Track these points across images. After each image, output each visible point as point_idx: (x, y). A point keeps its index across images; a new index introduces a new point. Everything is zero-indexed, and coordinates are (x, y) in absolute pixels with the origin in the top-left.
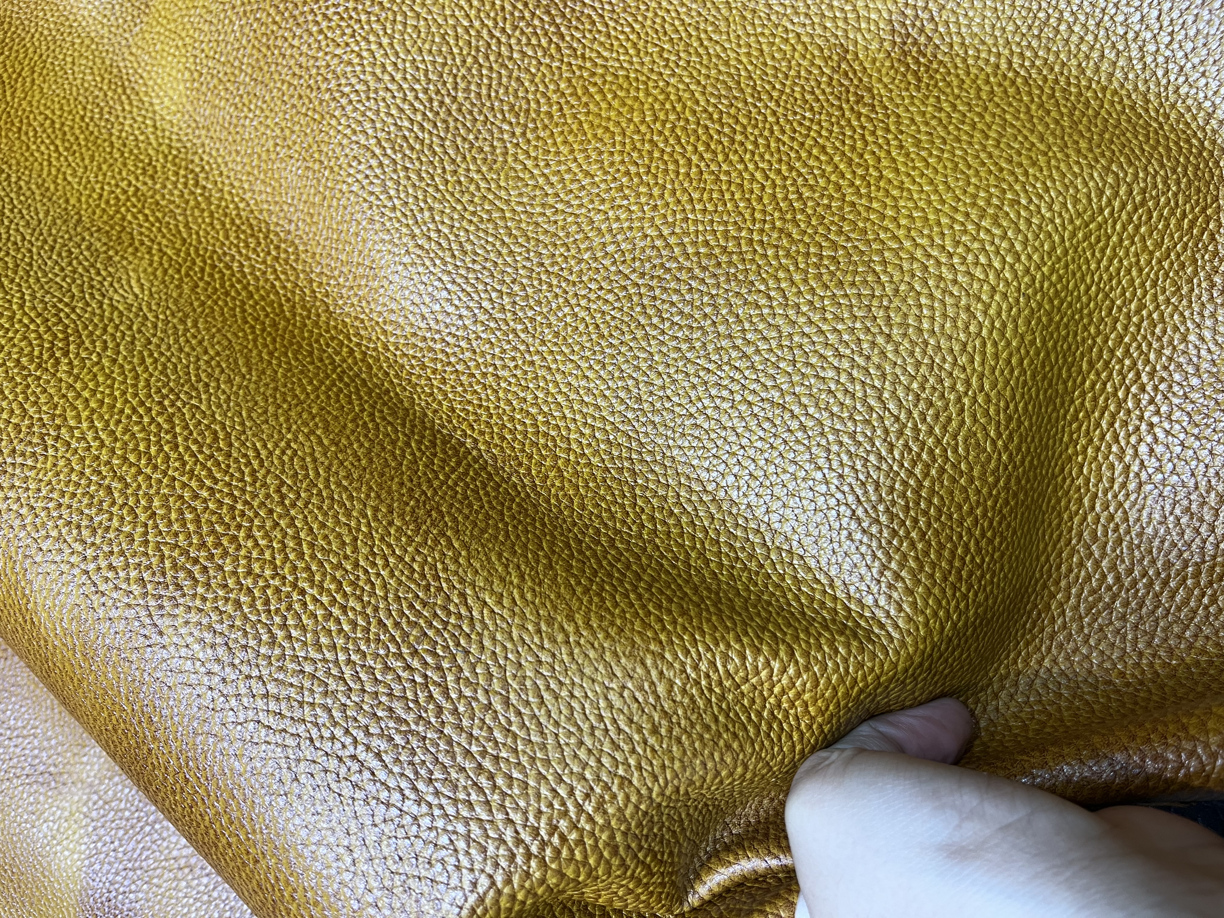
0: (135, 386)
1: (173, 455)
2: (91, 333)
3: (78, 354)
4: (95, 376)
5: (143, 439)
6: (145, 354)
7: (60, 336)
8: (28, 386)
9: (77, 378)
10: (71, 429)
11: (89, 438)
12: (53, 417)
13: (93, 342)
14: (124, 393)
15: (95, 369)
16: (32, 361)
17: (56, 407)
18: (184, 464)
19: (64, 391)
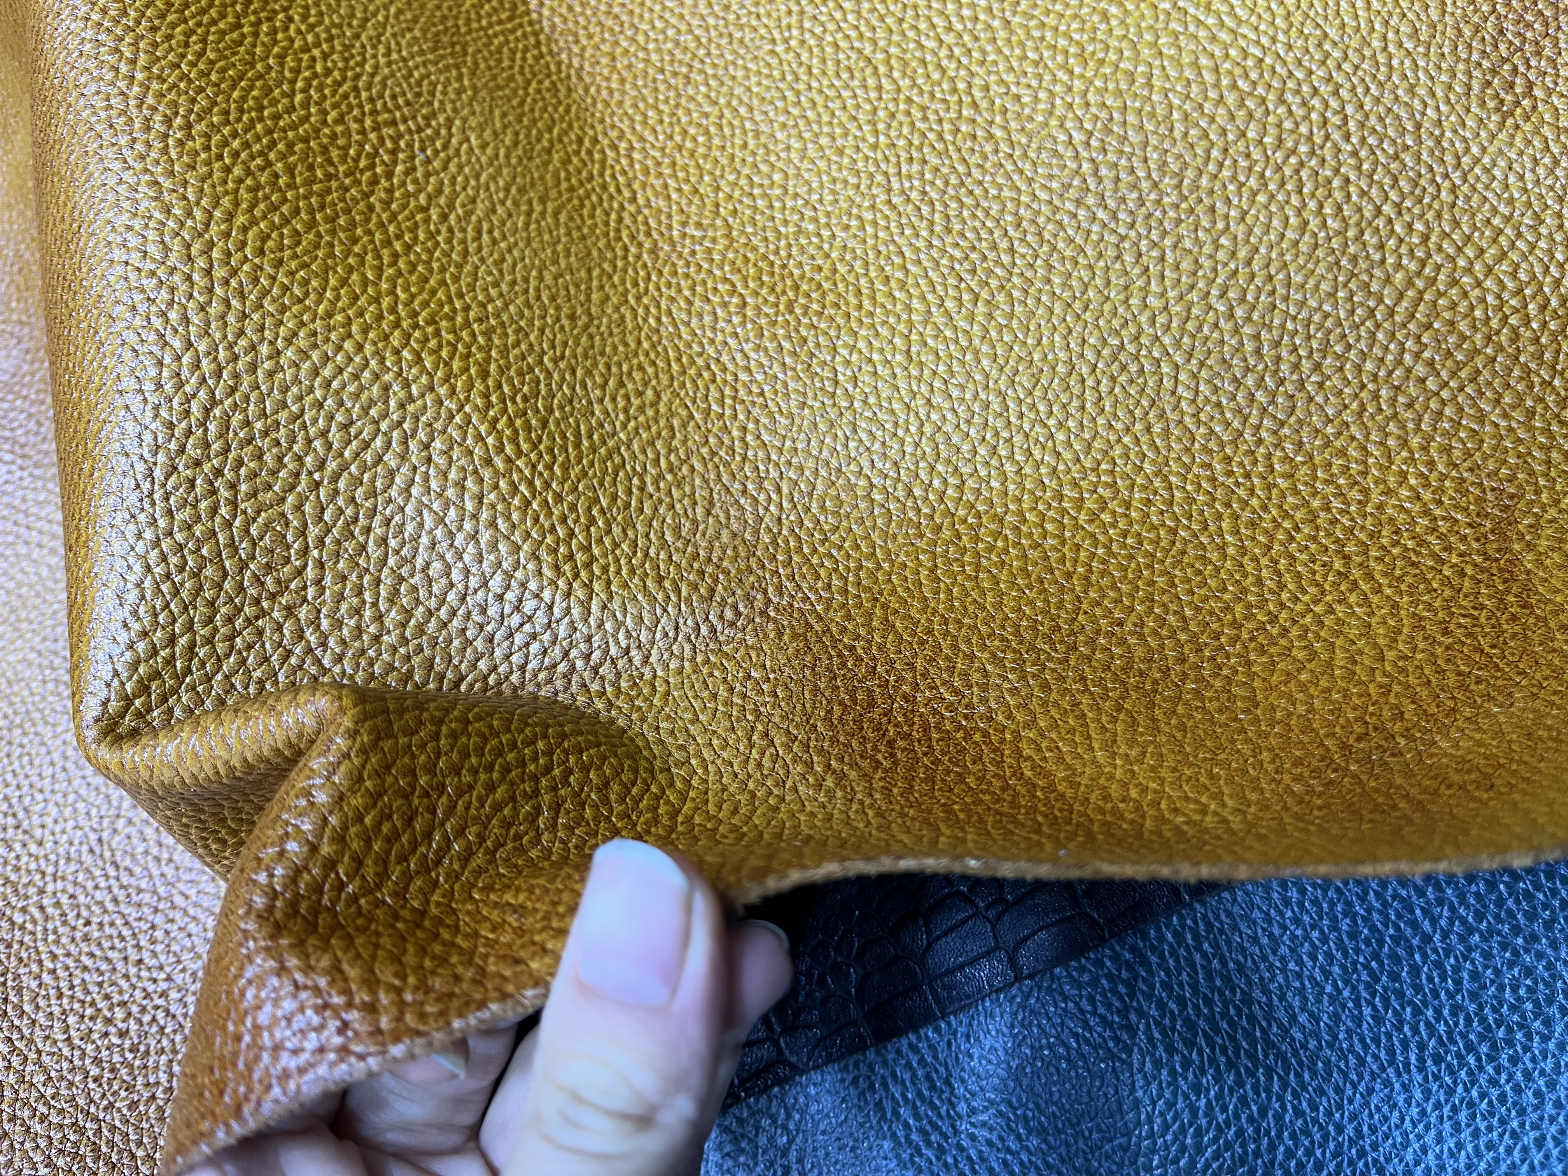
0: (460, 266)
1: (478, 385)
2: (428, 161)
3: (403, 184)
4: (416, 225)
5: (449, 343)
6: (485, 226)
7: (389, 144)
8: (329, 191)
9: (394, 217)
10: (365, 282)
11: (385, 305)
12: (348, 253)
13: (427, 175)
14: (443, 270)
15: (419, 217)
16: (344, 159)
17: (355, 241)
18: (489, 405)
19: (371, 226)
